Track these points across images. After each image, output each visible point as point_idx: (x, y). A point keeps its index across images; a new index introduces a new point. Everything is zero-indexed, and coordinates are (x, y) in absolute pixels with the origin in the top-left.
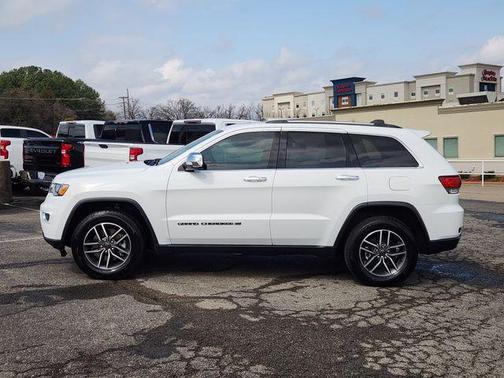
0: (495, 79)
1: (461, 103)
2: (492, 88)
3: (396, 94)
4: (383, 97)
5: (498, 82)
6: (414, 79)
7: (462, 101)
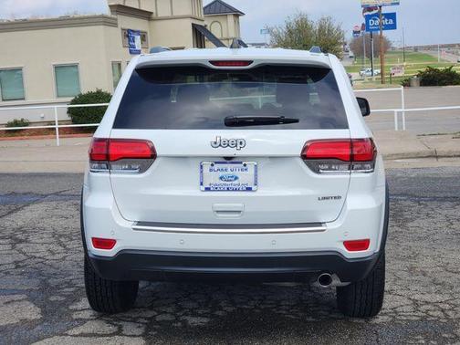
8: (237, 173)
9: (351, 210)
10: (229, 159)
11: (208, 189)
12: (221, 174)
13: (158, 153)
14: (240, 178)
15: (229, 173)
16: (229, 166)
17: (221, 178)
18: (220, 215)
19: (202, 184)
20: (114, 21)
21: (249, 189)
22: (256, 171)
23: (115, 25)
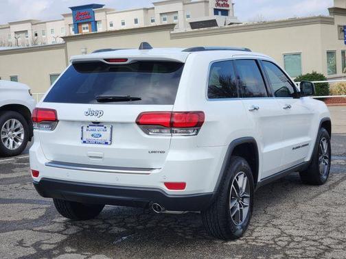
0: (228, 6)
1: (192, 28)
2: (225, 13)
3: (136, 21)
4: (123, 24)
5: (230, 8)
6: (153, 6)
7: (194, 25)
8: (101, 133)
9: (168, 161)
10: (96, 123)
11: (84, 142)
12: (92, 132)
13: (59, 118)
14: (102, 136)
15: (97, 132)
16: (97, 128)
17: (92, 135)
18: (91, 159)
19: (82, 139)
20: (331, 20)
21: (106, 143)
22: (111, 132)
23: (332, 23)
